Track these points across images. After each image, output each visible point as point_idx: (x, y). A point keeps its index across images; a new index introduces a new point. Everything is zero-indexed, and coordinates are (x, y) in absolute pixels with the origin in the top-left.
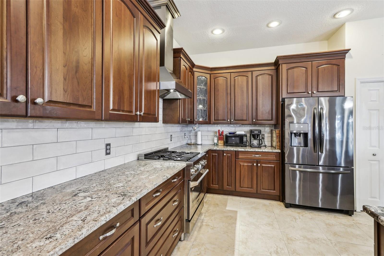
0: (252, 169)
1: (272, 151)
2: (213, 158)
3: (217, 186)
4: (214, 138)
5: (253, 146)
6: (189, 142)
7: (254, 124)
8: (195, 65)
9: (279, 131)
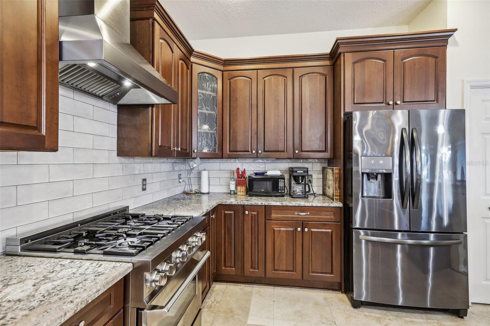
0: (295, 237)
1: (328, 206)
2: (227, 219)
3: (234, 269)
4: (230, 182)
5: (294, 196)
6: (187, 189)
7: (296, 157)
8: (193, 50)
9: (340, 170)
